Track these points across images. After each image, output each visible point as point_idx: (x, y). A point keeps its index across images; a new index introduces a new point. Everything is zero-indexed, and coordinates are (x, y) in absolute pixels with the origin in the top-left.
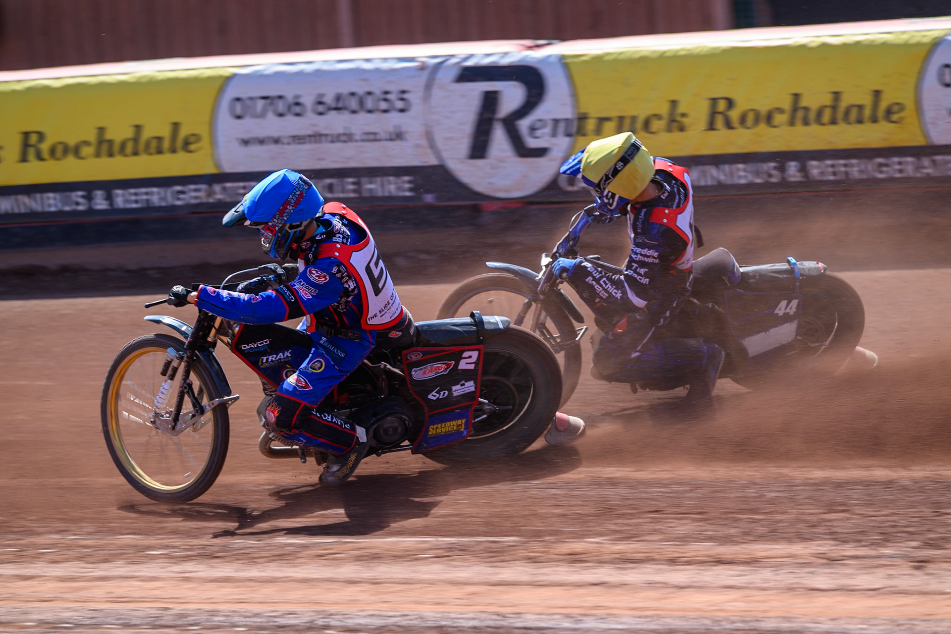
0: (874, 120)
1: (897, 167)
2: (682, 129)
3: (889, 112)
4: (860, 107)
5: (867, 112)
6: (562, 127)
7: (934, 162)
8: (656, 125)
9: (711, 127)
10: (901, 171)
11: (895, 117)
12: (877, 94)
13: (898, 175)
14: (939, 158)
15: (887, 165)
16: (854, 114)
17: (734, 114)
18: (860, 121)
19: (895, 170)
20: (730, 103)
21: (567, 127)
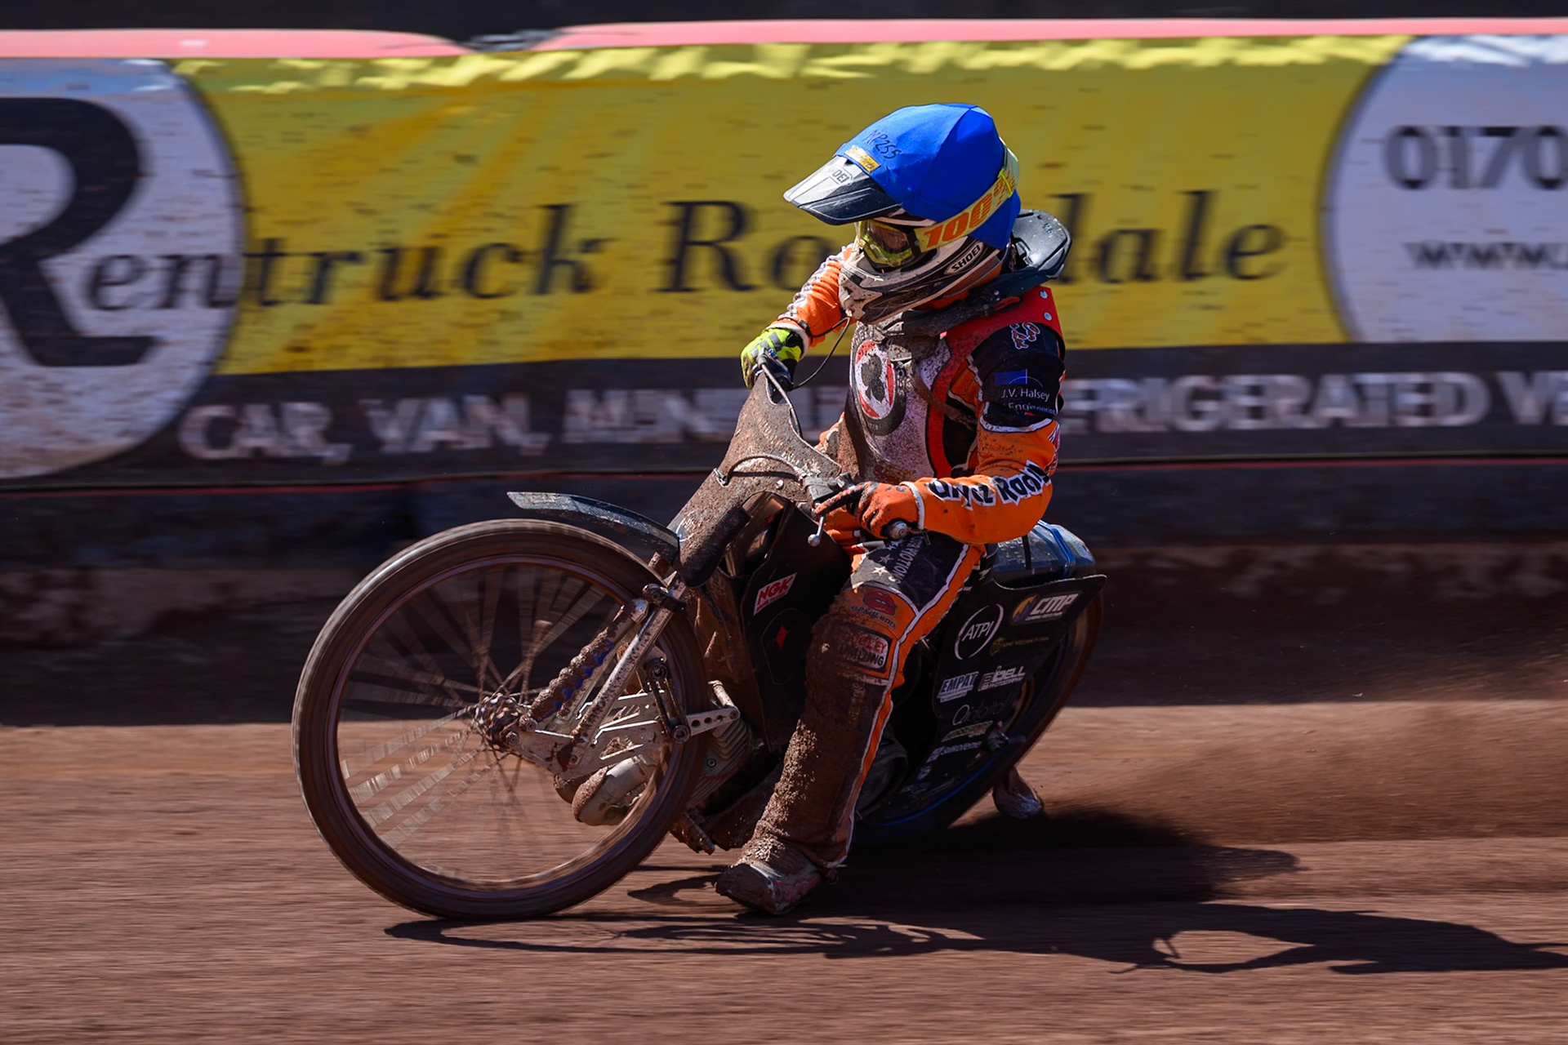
0: (1189, 271)
1: (1248, 401)
2: (582, 284)
3: (1234, 254)
4: (1147, 239)
5: (1166, 254)
6: (194, 280)
7: (1359, 390)
8: (497, 273)
9: (677, 280)
10: (1256, 413)
11: (1254, 265)
12: (1200, 201)
13: (1247, 424)
14: (1373, 379)
15: (1216, 396)
16: (1124, 259)
17: (752, 251)
18: (1143, 274)
19: (1237, 409)
20: (739, 219)
21: (213, 278)
